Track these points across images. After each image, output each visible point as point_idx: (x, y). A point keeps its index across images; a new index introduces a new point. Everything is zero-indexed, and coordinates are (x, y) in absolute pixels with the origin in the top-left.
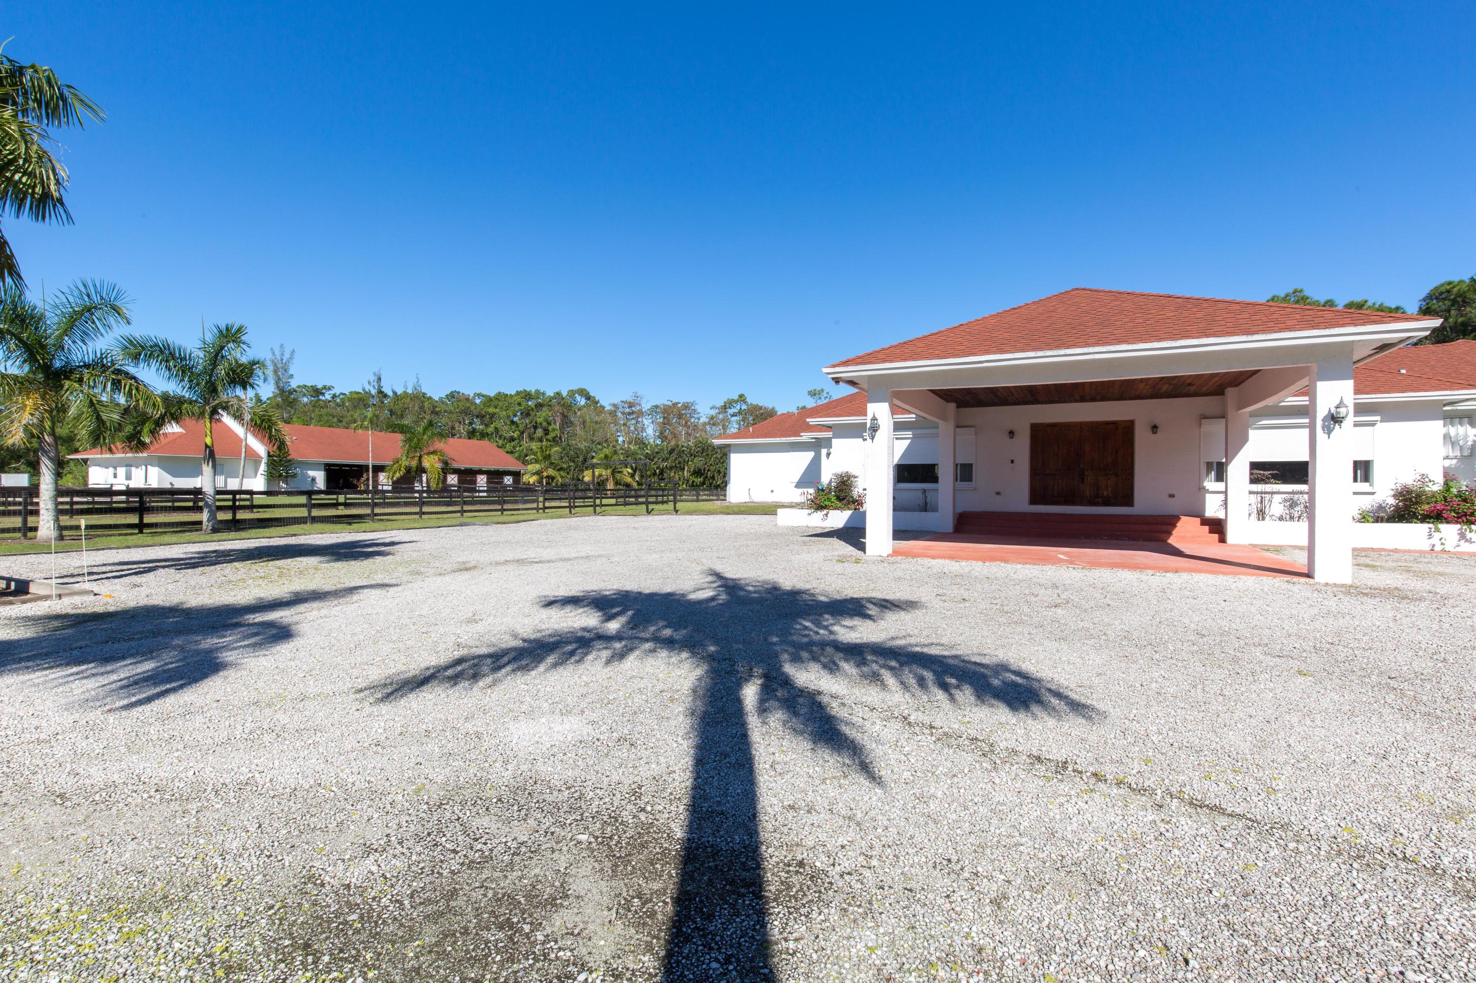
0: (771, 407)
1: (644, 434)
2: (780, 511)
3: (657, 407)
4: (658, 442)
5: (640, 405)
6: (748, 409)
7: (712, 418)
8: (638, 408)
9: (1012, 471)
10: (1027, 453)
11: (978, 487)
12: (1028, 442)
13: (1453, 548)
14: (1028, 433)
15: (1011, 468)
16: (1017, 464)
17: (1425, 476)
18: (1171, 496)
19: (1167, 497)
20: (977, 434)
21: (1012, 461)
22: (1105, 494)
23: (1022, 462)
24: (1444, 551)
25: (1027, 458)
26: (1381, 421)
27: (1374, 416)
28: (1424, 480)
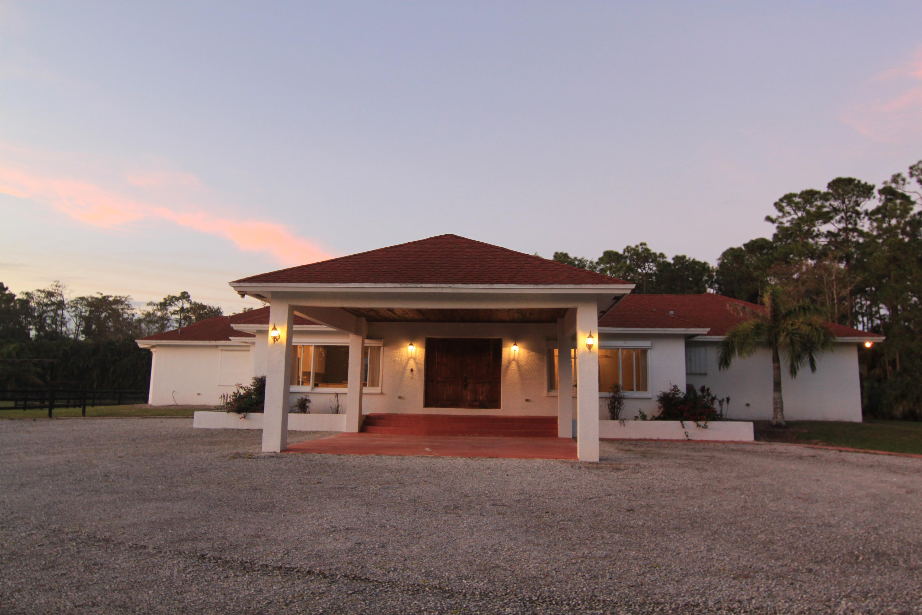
0: (216, 307)
1: (64, 329)
2: (196, 414)
3: (82, 299)
4: (82, 338)
5: (61, 295)
6: (191, 308)
7: (149, 315)
8: (59, 298)
9: (412, 378)
10: (423, 363)
11: (384, 391)
12: (424, 354)
13: (693, 438)
14: (424, 346)
15: (410, 375)
16: (415, 372)
17: (675, 387)
18: (527, 400)
19: (524, 401)
20: (384, 346)
21: (412, 370)
22: (481, 399)
23: (419, 370)
24: (689, 440)
25: (422, 367)
26: (650, 348)
27: (647, 344)
28: (676, 390)
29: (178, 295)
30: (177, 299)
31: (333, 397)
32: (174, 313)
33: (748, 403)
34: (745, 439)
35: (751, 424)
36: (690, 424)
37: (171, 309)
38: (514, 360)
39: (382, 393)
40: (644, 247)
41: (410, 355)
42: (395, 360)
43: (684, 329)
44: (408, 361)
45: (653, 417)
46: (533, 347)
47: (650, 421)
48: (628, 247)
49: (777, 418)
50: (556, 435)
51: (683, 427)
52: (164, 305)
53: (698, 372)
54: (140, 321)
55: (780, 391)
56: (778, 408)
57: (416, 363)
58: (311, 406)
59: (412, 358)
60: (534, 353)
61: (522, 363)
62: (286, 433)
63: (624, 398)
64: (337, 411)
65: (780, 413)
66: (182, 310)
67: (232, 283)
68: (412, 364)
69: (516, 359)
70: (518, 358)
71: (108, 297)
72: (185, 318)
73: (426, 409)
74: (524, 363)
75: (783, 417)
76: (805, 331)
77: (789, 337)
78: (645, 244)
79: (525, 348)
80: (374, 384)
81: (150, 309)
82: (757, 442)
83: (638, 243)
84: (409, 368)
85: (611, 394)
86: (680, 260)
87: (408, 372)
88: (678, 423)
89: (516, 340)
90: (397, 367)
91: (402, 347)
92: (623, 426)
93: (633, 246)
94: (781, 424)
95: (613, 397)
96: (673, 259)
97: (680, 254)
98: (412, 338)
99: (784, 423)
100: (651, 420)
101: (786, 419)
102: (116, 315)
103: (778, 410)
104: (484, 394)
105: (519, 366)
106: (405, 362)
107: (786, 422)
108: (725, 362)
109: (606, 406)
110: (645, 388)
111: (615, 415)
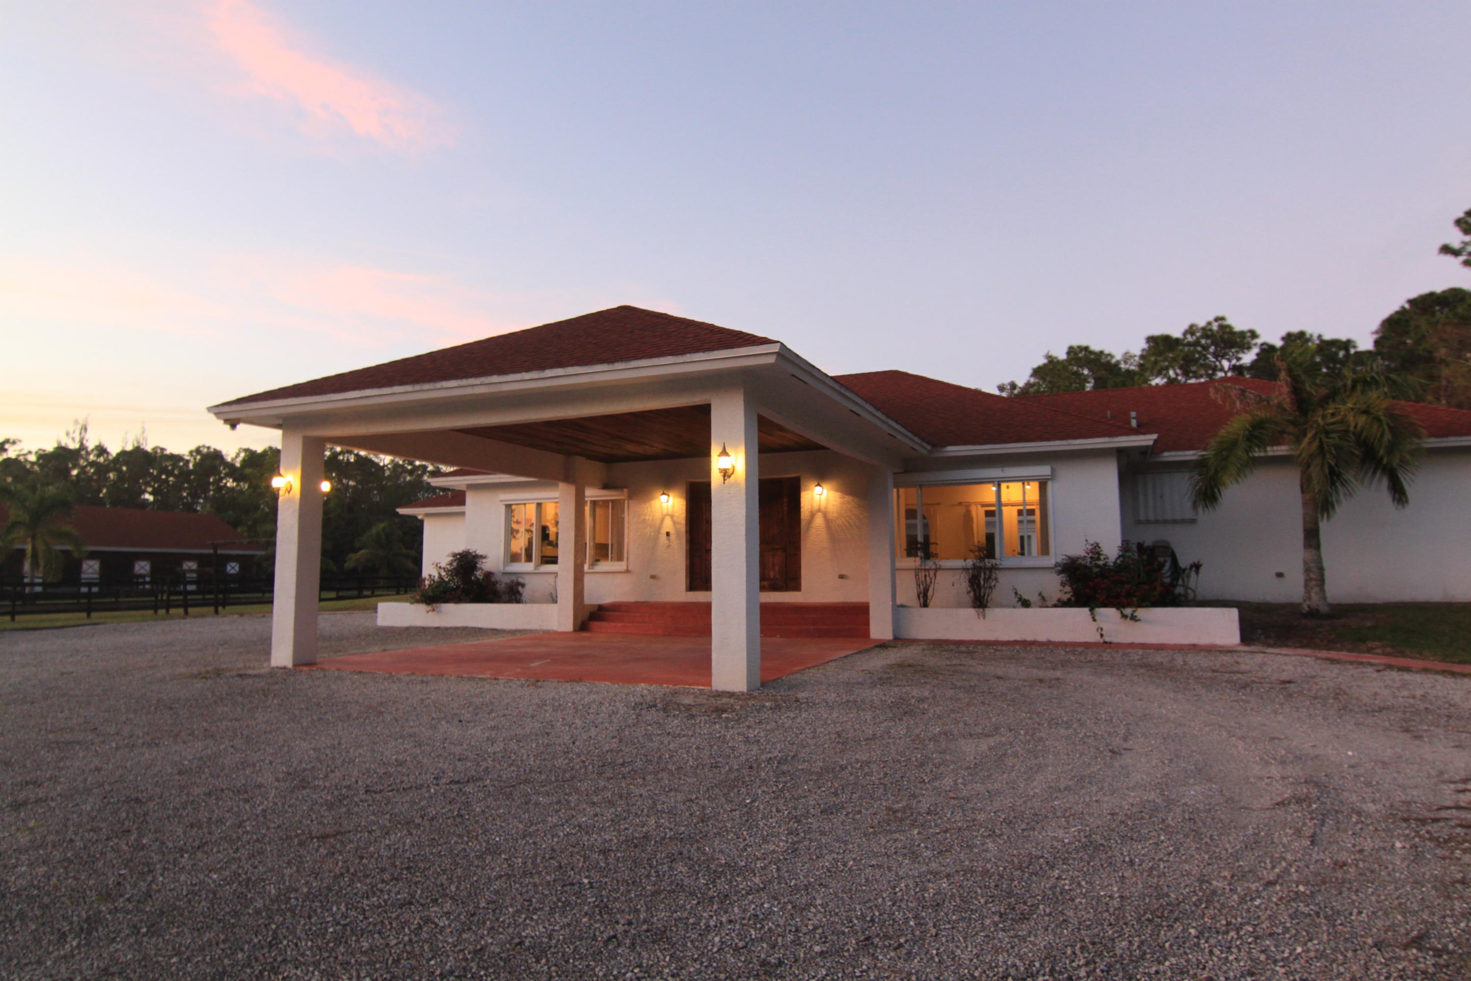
2: (380, 606)
9: (668, 546)
10: (683, 522)
11: (630, 568)
12: (684, 507)
13: (1115, 640)
14: (684, 495)
15: (667, 542)
16: (673, 537)
17: (1097, 546)
18: (841, 577)
19: (837, 576)
20: (630, 497)
21: (668, 534)
22: (772, 576)
23: (678, 533)
24: (1105, 642)
25: (683, 528)
26: (1053, 477)
27: (1044, 470)
28: (1096, 551)
31: (547, 581)
33: (1279, 570)
34: (1220, 641)
35: (1234, 613)
36: (1109, 615)
38: (819, 510)
39: (627, 571)
40: (1220, 322)
41: (665, 512)
42: (644, 520)
43: (1107, 439)
44: (663, 520)
45: (1059, 600)
46: (851, 489)
47: (1054, 610)
48: (1191, 326)
49: (1309, 598)
50: (866, 634)
51: (1094, 620)
53: (1169, 517)
55: (1318, 547)
56: (1311, 579)
57: (674, 523)
58: (526, 592)
59: (668, 515)
60: (848, 498)
61: (832, 515)
63: (999, 569)
64: (553, 597)
65: (1316, 589)
67: (210, 409)
68: (668, 526)
69: (823, 508)
70: (826, 508)
73: (689, 593)
74: (835, 515)
75: (1324, 598)
76: (1355, 427)
77: (1318, 440)
78: (1223, 319)
79: (837, 491)
80: (618, 556)
82: (1247, 648)
83: (1211, 318)
84: (664, 531)
85: (969, 563)
86: (1295, 339)
87: (662, 540)
88: (1086, 611)
89: (821, 476)
90: (648, 529)
91: (652, 499)
92: (981, 618)
93: (1202, 323)
94: (1317, 610)
95: (974, 567)
96: (1283, 339)
97: (1295, 329)
98: (667, 484)
99: (1324, 609)
100: (1055, 606)
101: (1330, 600)
103: (1313, 583)
104: (777, 568)
105: (828, 521)
106: (658, 522)
107: (1332, 606)
109: (963, 584)
110: (1045, 550)
111: (980, 602)
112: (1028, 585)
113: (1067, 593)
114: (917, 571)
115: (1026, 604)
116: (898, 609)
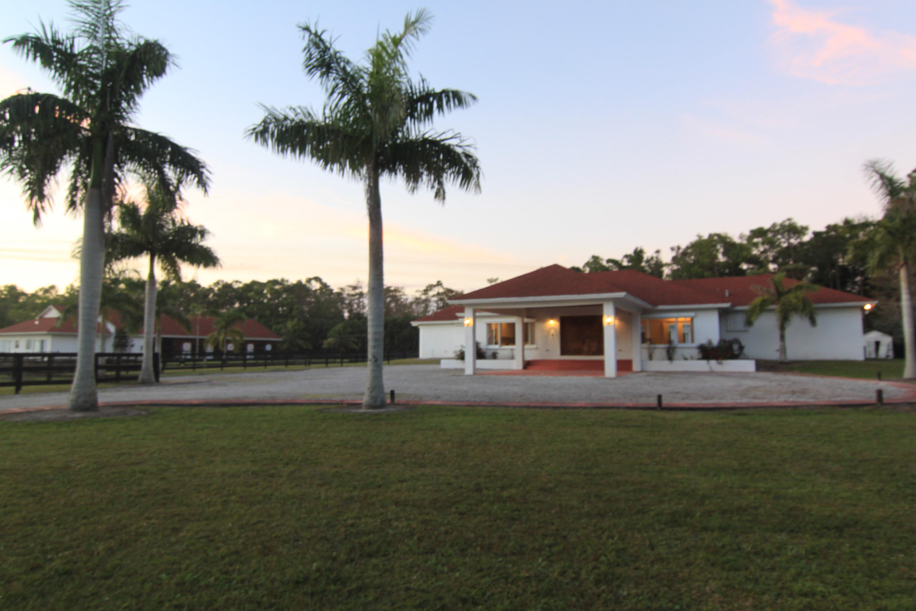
2: (442, 361)
5: (361, 288)
8: (360, 290)
9: (553, 340)
10: (559, 331)
11: (539, 347)
12: (559, 325)
13: (715, 371)
14: (559, 320)
16: (555, 336)
17: (710, 340)
18: (620, 350)
20: (536, 322)
21: (553, 335)
22: (593, 350)
23: (557, 334)
24: (712, 371)
25: (559, 333)
26: (696, 316)
27: (692, 314)
28: (710, 342)
29: (435, 283)
30: (435, 286)
31: (509, 352)
32: (434, 296)
34: (748, 371)
35: (754, 362)
36: (713, 363)
37: (431, 293)
39: (537, 349)
41: (551, 326)
42: (543, 329)
44: (550, 329)
49: (780, 358)
50: (631, 369)
51: (709, 364)
52: (426, 291)
53: (738, 329)
54: (412, 303)
56: (782, 352)
57: (555, 331)
58: (499, 356)
59: (552, 328)
60: (623, 322)
62: (475, 369)
63: (676, 348)
64: (512, 358)
65: (784, 356)
66: (438, 294)
68: (552, 332)
71: (390, 287)
72: (441, 300)
73: (561, 356)
74: (618, 327)
75: (785, 358)
80: (533, 343)
81: (418, 295)
82: (756, 372)
84: (551, 334)
85: (665, 346)
87: (551, 337)
88: (706, 361)
90: (545, 333)
91: (546, 322)
92: (671, 364)
94: (783, 362)
95: (667, 348)
98: (552, 317)
99: (785, 362)
101: (787, 359)
102: (396, 299)
103: (782, 354)
104: (594, 347)
105: (612, 330)
106: (548, 330)
107: (788, 361)
108: (749, 323)
109: (664, 353)
110: (693, 341)
111: (670, 358)
112: (687, 353)
113: (700, 356)
114: (648, 349)
115: (686, 359)
116: (642, 361)
